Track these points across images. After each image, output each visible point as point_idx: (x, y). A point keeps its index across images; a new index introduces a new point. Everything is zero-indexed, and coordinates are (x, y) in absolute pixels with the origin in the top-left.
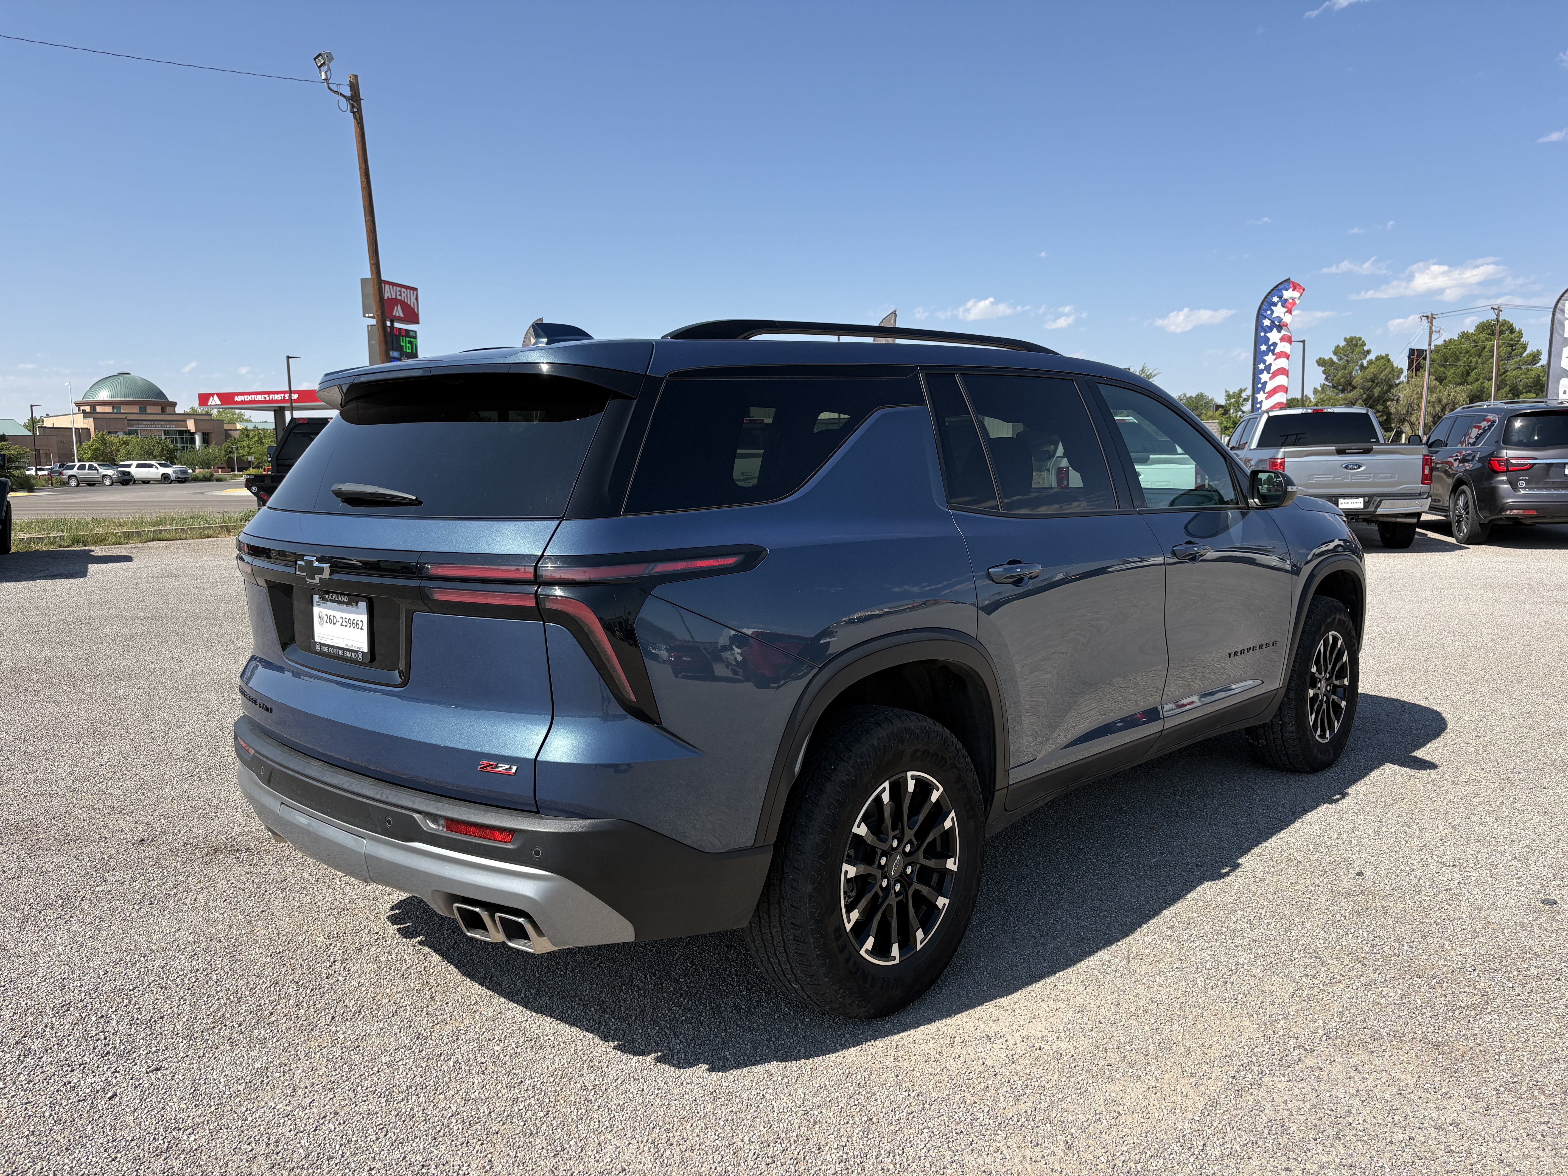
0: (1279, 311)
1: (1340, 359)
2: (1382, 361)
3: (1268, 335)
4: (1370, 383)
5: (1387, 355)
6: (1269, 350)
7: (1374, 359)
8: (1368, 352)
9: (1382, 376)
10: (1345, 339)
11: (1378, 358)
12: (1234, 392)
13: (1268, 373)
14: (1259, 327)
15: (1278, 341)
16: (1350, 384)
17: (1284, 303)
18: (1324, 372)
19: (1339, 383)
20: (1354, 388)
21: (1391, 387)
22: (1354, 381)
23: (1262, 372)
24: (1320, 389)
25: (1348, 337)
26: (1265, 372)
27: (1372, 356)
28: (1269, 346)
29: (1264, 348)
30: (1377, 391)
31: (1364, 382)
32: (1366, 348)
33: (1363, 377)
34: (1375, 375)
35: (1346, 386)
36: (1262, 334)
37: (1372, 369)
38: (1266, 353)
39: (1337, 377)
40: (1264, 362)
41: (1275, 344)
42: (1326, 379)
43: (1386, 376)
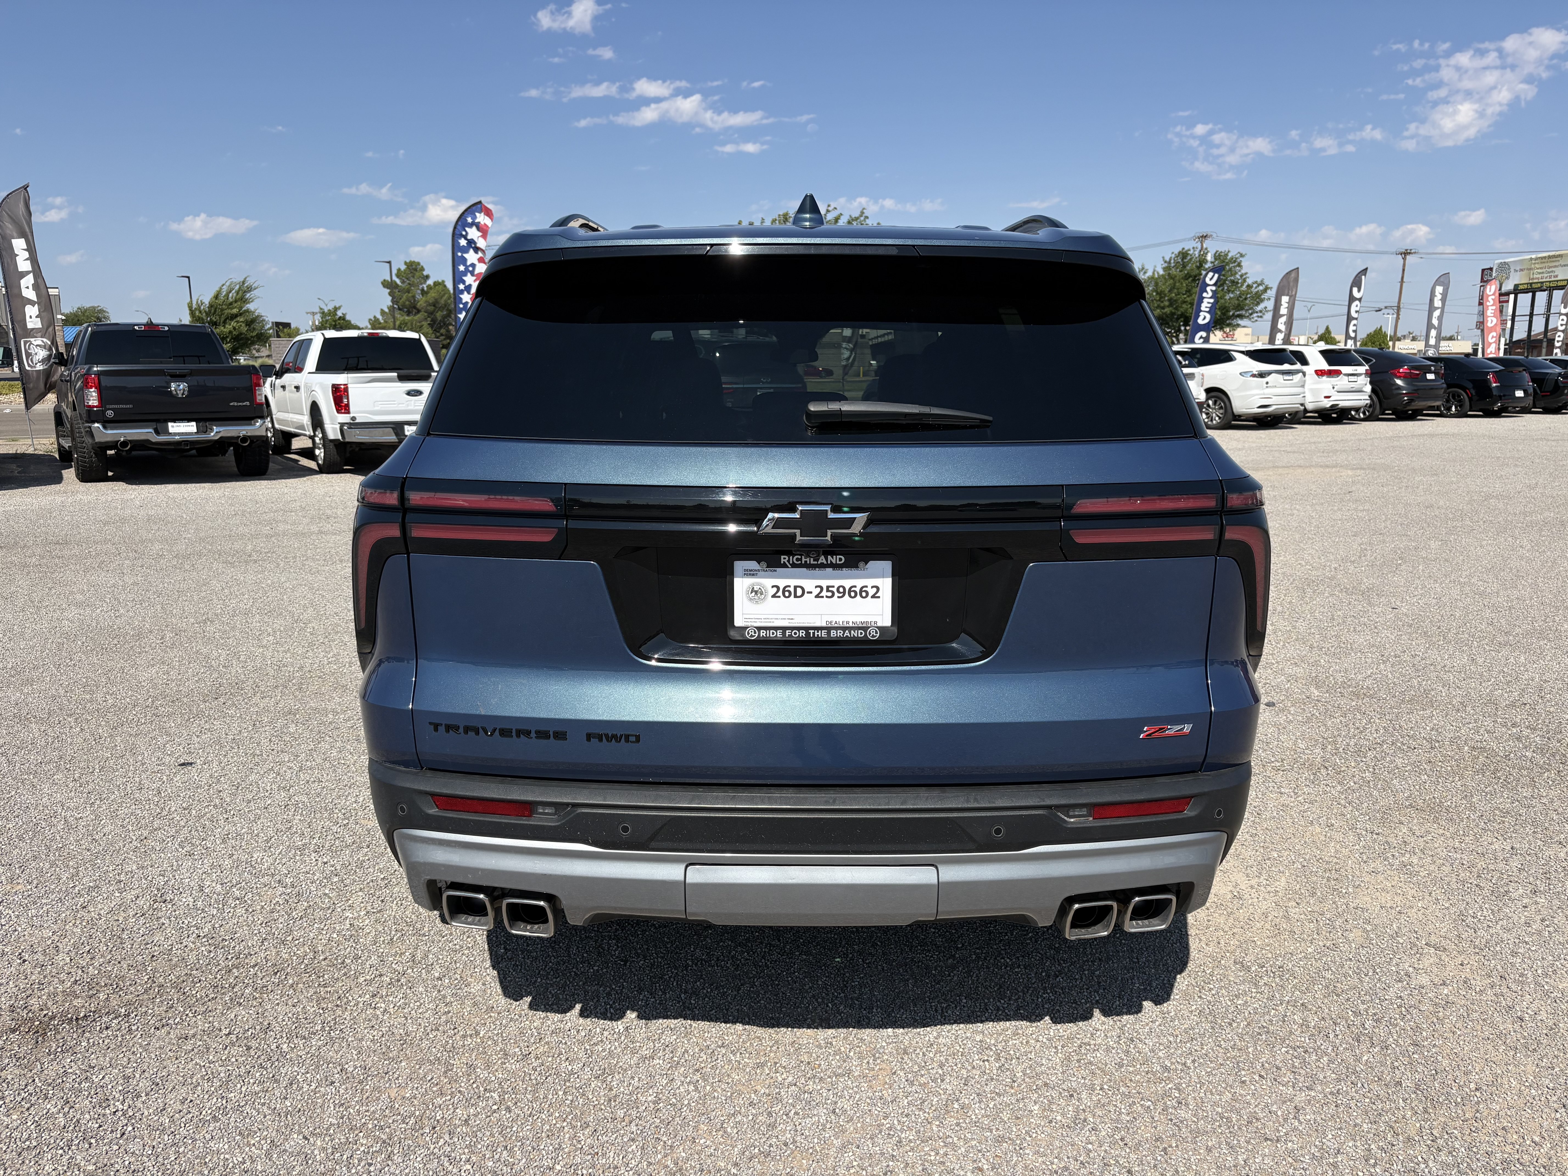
0: (473, 233)
1: (403, 282)
2: (440, 288)
3: (465, 255)
4: (433, 307)
5: (443, 282)
6: (467, 270)
7: (432, 284)
8: (427, 277)
9: (442, 302)
10: (406, 263)
11: (436, 284)
12: (329, 310)
13: (469, 293)
14: (455, 247)
15: (476, 262)
16: (415, 307)
17: (479, 227)
18: (390, 294)
19: (404, 306)
20: (419, 311)
21: (450, 312)
22: (419, 304)
23: (462, 292)
24: (387, 310)
25: (408, 261)
26: (465, 293)
27: (430, 282)
28: (467, 267)
29: (462, 268)
30: (439, 315)
31: (427, 305)
32: (425, 273)
33: (426, 302)
34: (436, 300)
35: (411, 308)
36: (459, 254)
37: (433, 294)
38: (465, 273)
39: (402, 300)
40: (464, 282)
41: (473, 265)
42: (392, 301)
43: (446, 301)
